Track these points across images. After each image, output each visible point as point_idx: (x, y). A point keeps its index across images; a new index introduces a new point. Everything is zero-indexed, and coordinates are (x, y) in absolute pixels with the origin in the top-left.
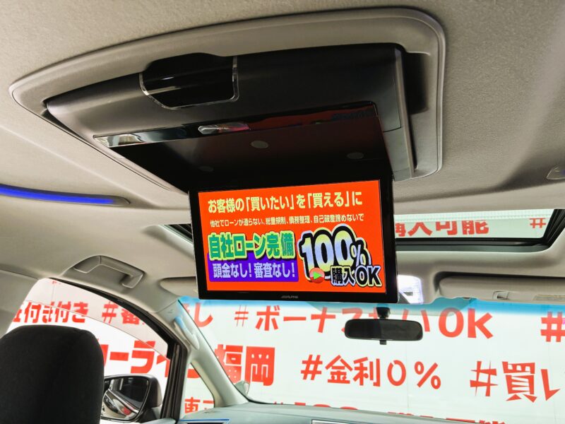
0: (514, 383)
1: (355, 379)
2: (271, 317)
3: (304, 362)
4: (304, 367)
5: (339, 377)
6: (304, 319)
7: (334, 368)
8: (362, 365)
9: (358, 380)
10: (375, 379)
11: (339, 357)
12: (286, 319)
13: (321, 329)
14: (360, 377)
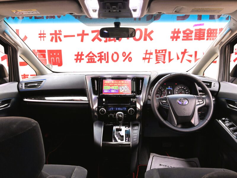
0: (158, 57)
1: (98, 61)
2: (58, 36)
3: (75, 55)
4: (76, 57)
5: (91, 60)
6: (74, 36)
7: (89, 57)
8: (101, 55)
9: (100, 61)
10: (106, 60)
11: (91, 52)
12: (65, 36)
13: (82, 41)
14: (100, 60)
